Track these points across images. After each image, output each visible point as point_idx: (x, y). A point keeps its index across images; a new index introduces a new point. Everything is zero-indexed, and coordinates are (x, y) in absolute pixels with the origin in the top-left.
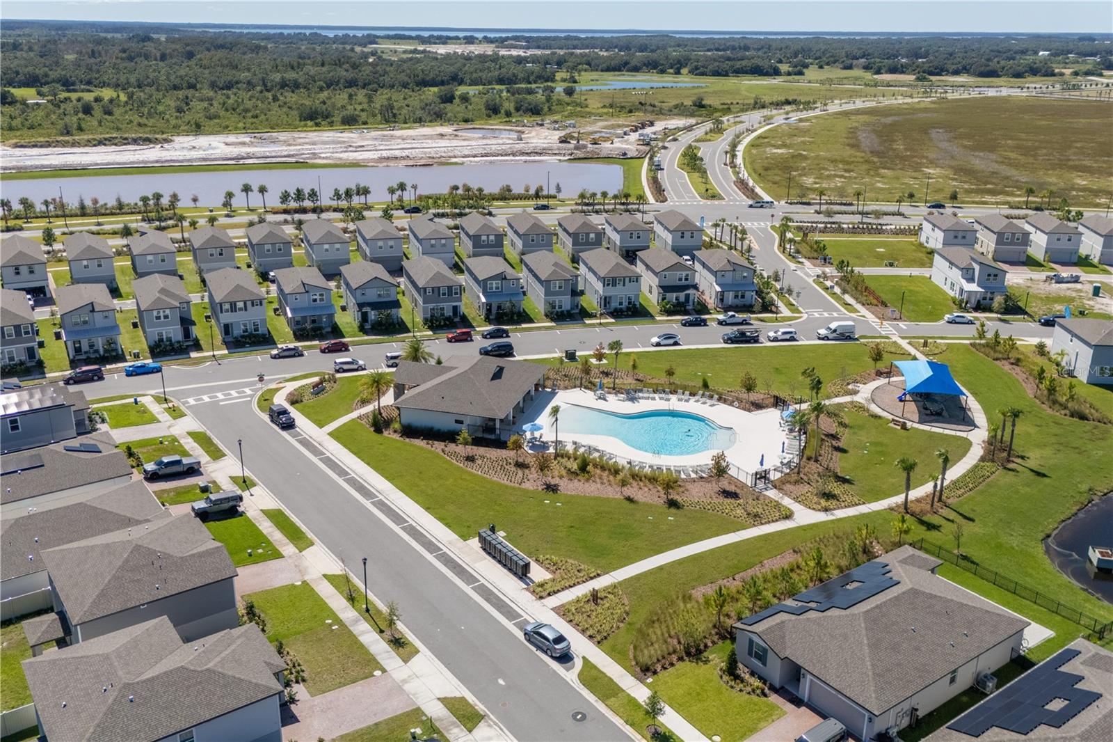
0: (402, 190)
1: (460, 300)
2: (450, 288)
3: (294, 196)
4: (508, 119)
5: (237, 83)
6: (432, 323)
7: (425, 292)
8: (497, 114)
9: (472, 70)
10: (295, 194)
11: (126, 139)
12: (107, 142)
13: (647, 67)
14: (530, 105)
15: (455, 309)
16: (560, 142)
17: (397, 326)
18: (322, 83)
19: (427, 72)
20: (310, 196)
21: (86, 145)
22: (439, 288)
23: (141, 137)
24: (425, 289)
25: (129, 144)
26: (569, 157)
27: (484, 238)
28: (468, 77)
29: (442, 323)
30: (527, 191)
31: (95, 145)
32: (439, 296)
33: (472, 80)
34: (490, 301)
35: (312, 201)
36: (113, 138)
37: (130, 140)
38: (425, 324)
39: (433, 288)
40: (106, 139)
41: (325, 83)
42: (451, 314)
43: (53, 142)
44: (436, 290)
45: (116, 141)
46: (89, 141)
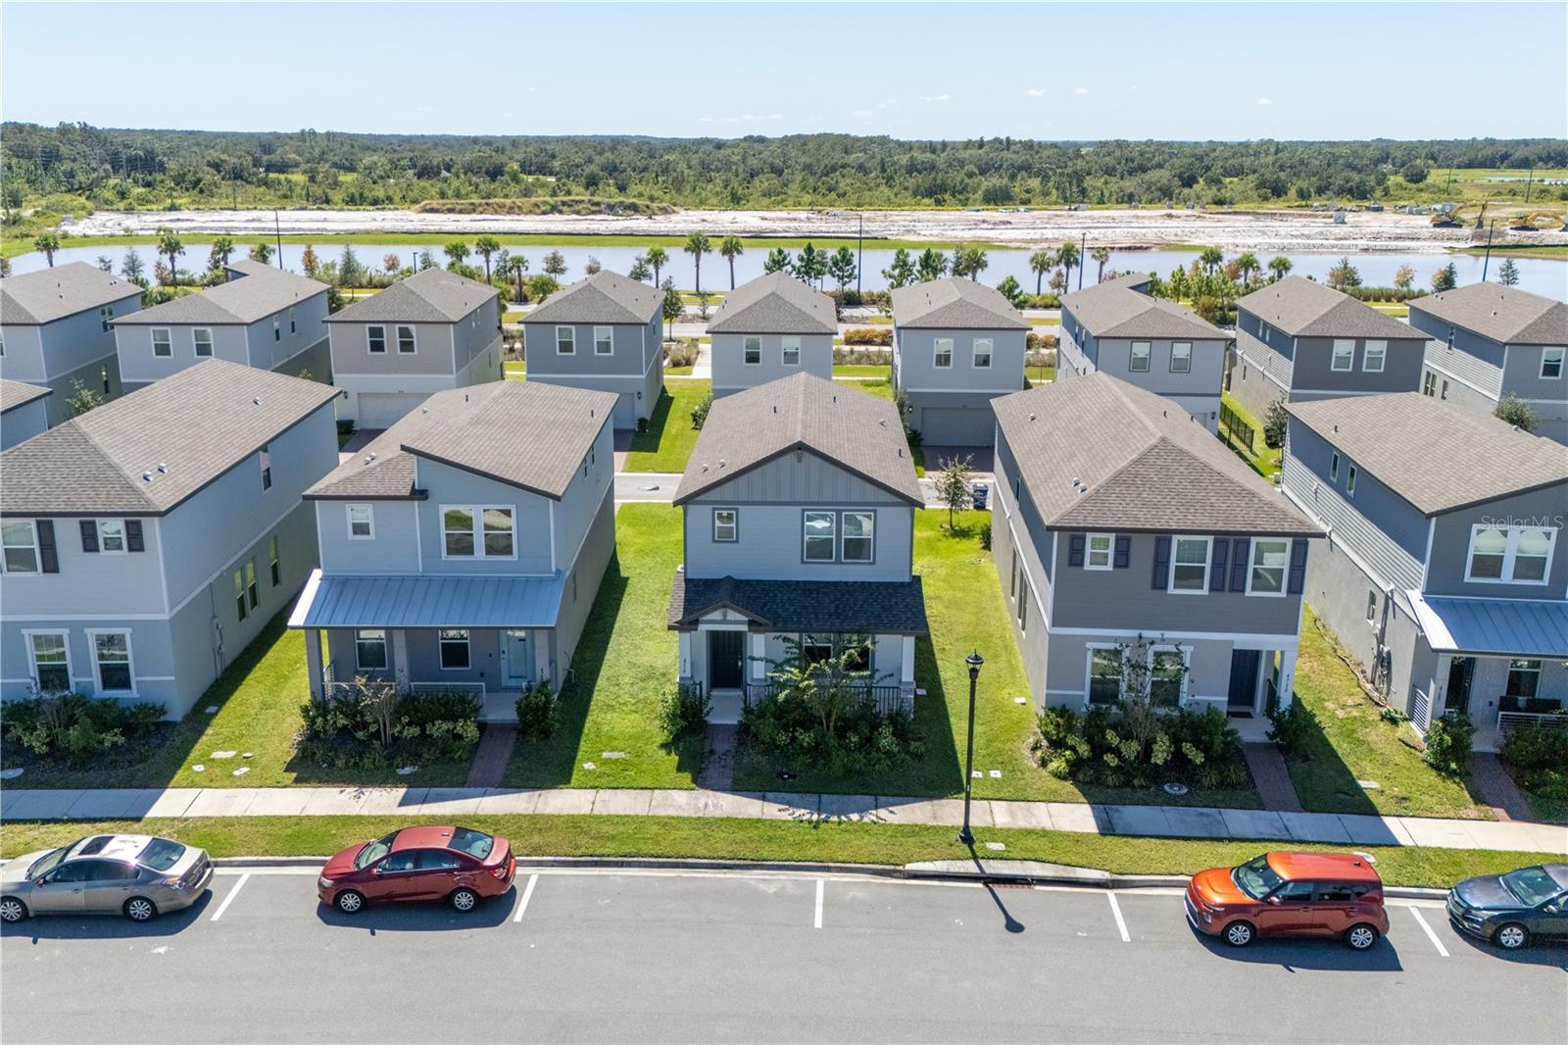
0: (1068, 265)
1: (1285, 620)
2: (1233, 547)
3: (798, 264)
4: (1304, 203)
5: (843, 166)
6: (1099, 749)
7: (1075, 555)
8: (1279, 196)
9: (1226, 154)
10: (801, 259)
11: (597, 204)
12: (565, 209)
13: (1546, 163)
14: (1347, 182)
15: (1245, 665)
16: (1435, 226)
17: (886, 740)
18: (972, 168)
19: (1150, 155)
20: (836, 264)
21: (530, 212)
22: (1162, 537)
23: (621, 203)
24: (1075, 538)
25: (600, 212)
26: (1474, 244)
27: (1343, 348)
28: (1220, 164)
29: (1160, 756)
30: (1405, 283)
31: (544, 213)
32: (1159, 583)
33: (1225, 169)
34: (1477, 645)
35: (841, 278)
36: (577, 202)
37: (603, 206)
38: (1057, 744)
39: (1125, 538)
40: (564, 203)
41: (979, 167)
42: (1220, 700)
43: (480, 205)
44: (1142, 553)
45: (581, 206)
46: (537, 205)
